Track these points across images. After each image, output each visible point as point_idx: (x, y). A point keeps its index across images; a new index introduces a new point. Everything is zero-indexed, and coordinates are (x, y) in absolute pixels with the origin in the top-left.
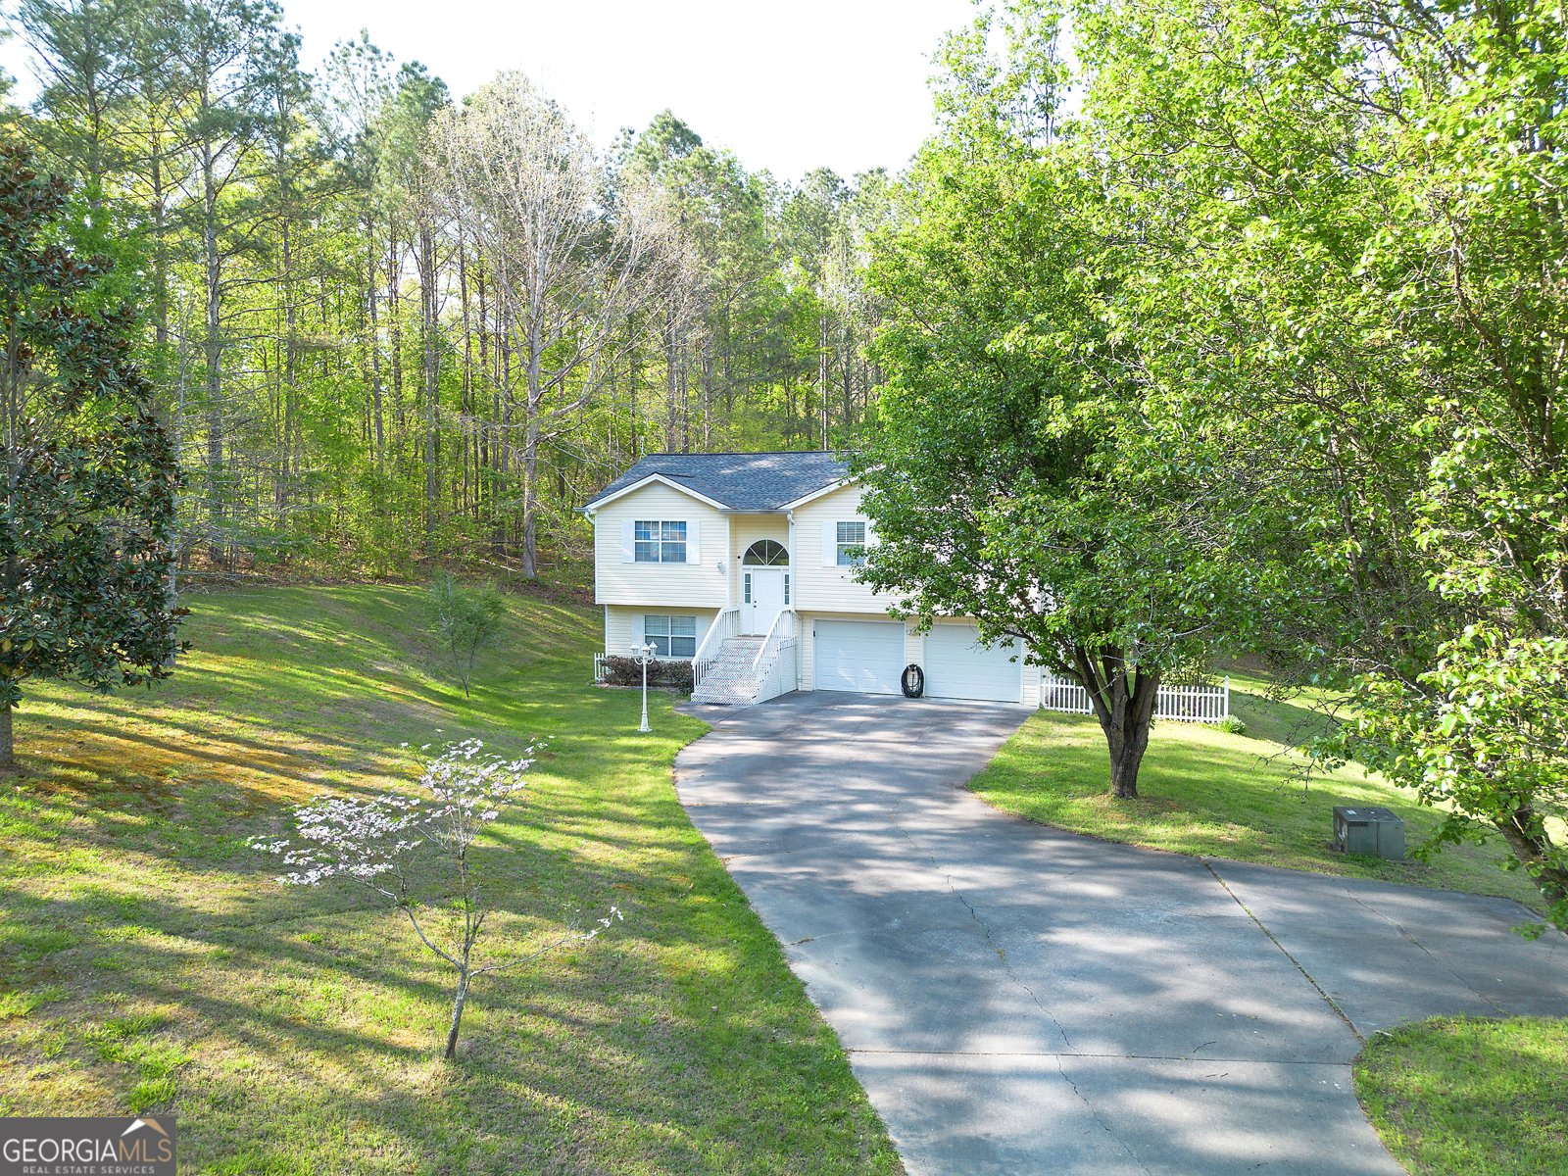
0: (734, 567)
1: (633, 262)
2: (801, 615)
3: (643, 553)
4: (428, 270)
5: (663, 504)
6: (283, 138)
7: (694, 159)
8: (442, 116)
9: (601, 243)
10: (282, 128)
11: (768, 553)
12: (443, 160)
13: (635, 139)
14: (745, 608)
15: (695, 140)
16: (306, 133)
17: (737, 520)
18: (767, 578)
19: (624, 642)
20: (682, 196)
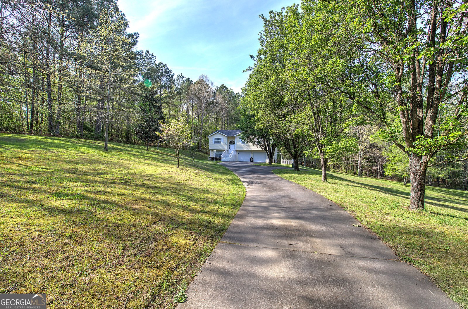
0: (228, 144)
1: (217, 105)
2: (237, 151)
3: (216, 142)
4: (188, 107)
5: (218, 136)
6: (171, 89)
7: (227, 91)
8: (192, 85)
9: (212, 103)
10: (170, 87)
11: (233, 142)
12: (191, 91)
13: (218, 88)
14: (229, 150)
15: (227, 88)
16: (174, 88)
17: (228, 138)
18: (232, 146)
19: (213, 155)
20: (225, 96)
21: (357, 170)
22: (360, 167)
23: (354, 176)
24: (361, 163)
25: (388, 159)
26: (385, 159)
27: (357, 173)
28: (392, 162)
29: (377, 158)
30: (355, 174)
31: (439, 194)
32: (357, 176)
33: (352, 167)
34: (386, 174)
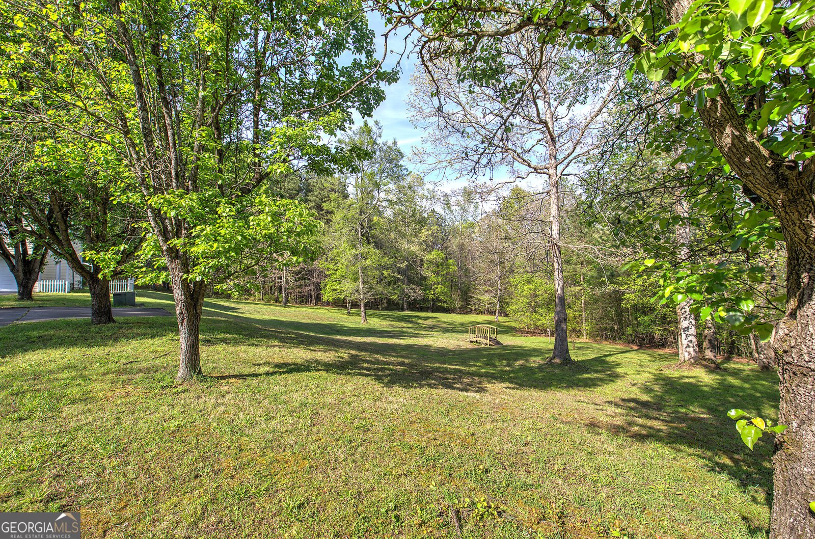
21: (281, 293)
22: (285, 288)
23: (277, 306)
24: (287, 282)
25: (327, 273)
26: (322, 275)
27: (280, 300)
28: (334, 277)
29: (311, 272)
30: (276, 302)
31: (385, 323)
32: (281, 306)
33: (271, 289)
34: (325, 298)
